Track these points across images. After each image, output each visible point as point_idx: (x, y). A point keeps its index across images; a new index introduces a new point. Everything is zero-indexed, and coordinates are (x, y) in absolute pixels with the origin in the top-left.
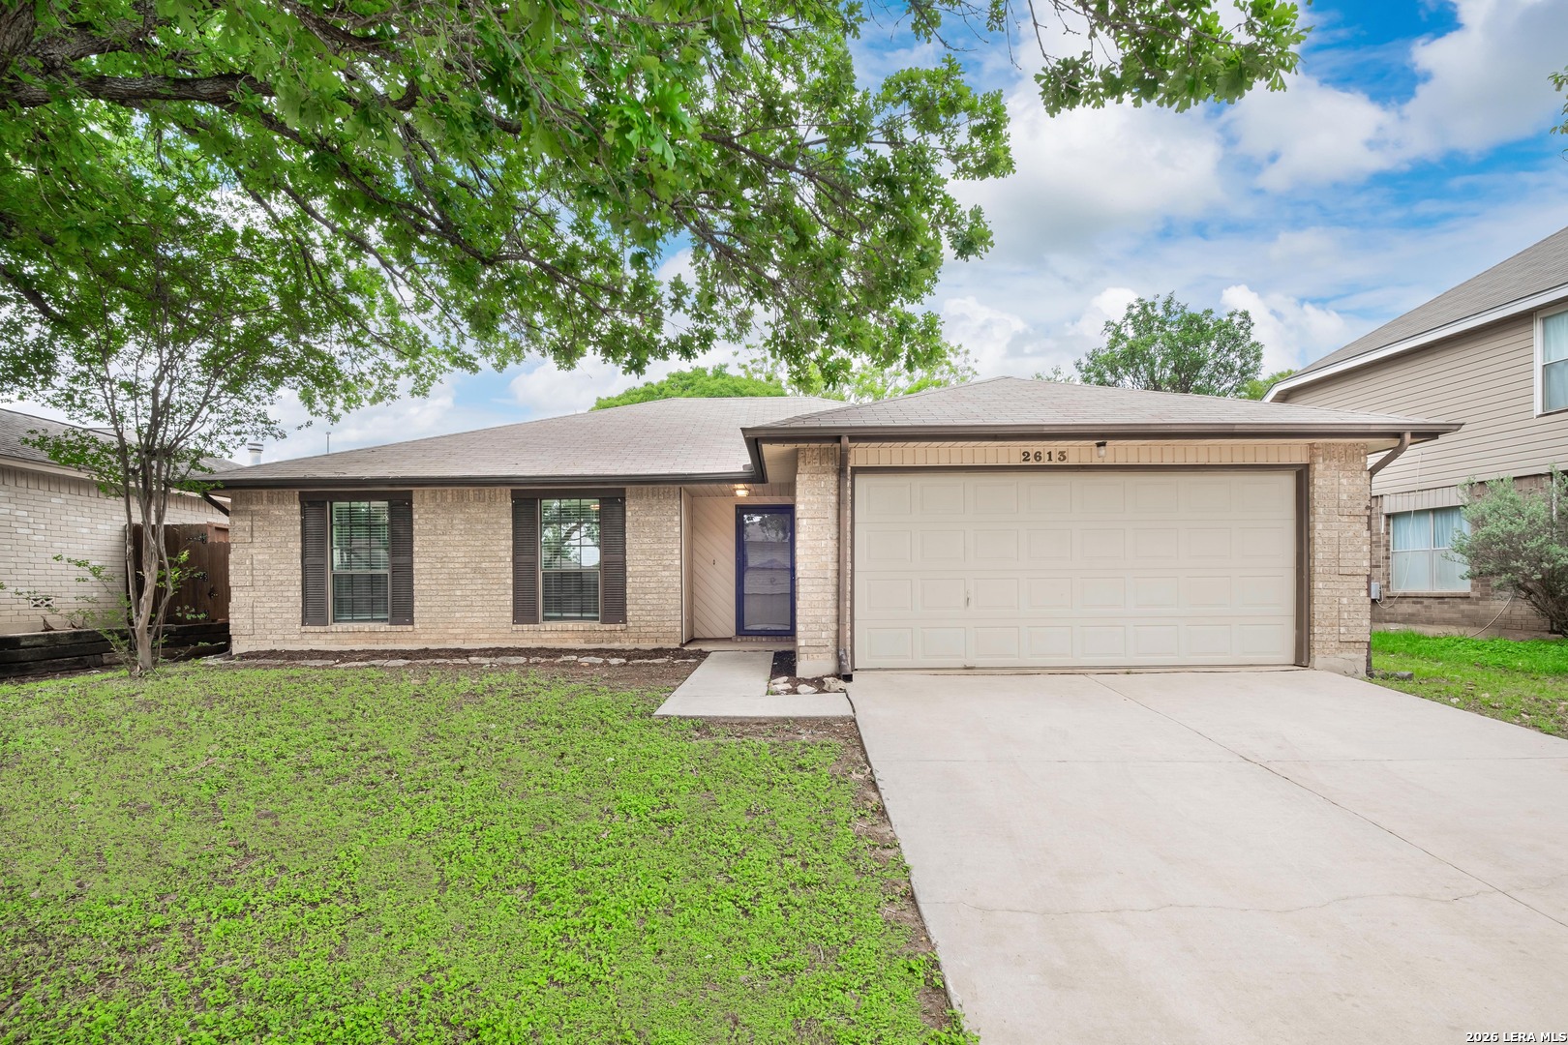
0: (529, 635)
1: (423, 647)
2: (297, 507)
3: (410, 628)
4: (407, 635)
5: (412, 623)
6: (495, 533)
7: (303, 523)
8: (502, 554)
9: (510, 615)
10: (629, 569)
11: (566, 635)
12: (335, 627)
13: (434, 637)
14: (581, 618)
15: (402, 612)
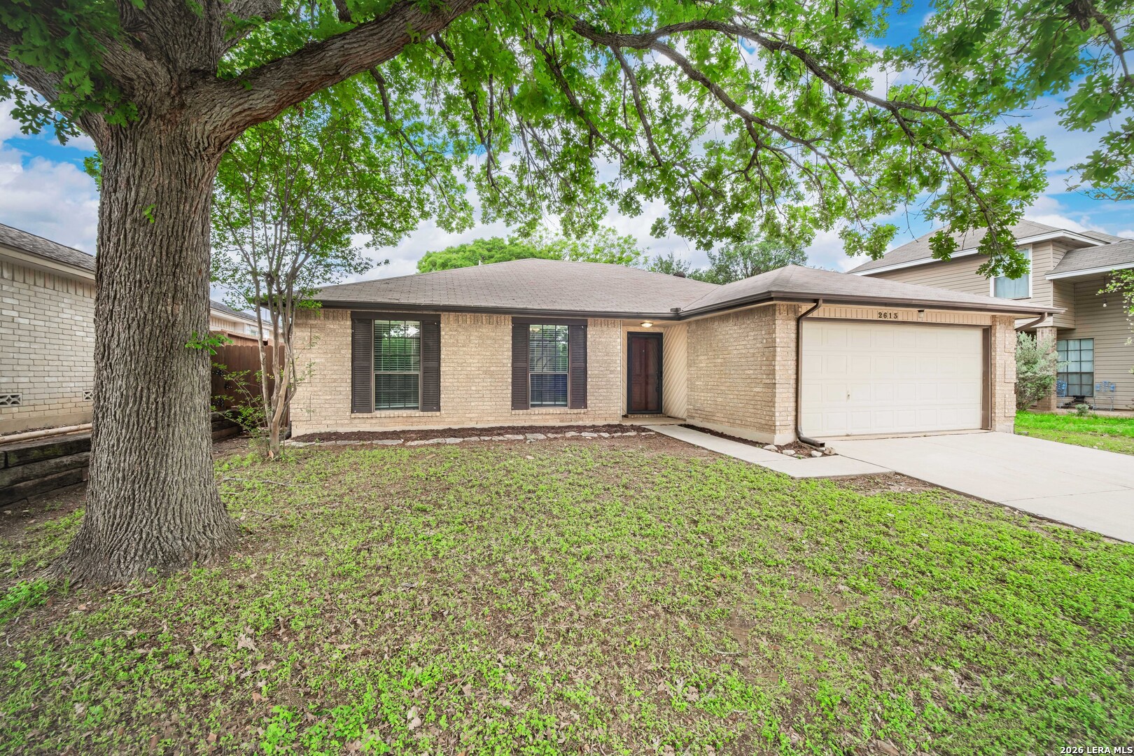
0: (523, 417)
1: (447, 427)
2: (349, 323)
3: (438, 413)
4: (435, 419)
5: (439, 410)
6: (500, 347)
7: (353, 335)
8: (505, 361)
9: (510, 403)
10: (589, 372)
11: (548, 417)
12: (378, 413)
13: (455, 420)
14: (555, 405)
15: (432, 402)
